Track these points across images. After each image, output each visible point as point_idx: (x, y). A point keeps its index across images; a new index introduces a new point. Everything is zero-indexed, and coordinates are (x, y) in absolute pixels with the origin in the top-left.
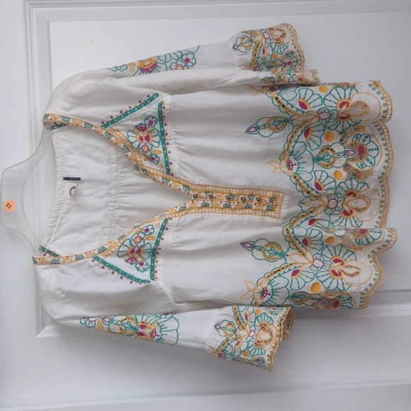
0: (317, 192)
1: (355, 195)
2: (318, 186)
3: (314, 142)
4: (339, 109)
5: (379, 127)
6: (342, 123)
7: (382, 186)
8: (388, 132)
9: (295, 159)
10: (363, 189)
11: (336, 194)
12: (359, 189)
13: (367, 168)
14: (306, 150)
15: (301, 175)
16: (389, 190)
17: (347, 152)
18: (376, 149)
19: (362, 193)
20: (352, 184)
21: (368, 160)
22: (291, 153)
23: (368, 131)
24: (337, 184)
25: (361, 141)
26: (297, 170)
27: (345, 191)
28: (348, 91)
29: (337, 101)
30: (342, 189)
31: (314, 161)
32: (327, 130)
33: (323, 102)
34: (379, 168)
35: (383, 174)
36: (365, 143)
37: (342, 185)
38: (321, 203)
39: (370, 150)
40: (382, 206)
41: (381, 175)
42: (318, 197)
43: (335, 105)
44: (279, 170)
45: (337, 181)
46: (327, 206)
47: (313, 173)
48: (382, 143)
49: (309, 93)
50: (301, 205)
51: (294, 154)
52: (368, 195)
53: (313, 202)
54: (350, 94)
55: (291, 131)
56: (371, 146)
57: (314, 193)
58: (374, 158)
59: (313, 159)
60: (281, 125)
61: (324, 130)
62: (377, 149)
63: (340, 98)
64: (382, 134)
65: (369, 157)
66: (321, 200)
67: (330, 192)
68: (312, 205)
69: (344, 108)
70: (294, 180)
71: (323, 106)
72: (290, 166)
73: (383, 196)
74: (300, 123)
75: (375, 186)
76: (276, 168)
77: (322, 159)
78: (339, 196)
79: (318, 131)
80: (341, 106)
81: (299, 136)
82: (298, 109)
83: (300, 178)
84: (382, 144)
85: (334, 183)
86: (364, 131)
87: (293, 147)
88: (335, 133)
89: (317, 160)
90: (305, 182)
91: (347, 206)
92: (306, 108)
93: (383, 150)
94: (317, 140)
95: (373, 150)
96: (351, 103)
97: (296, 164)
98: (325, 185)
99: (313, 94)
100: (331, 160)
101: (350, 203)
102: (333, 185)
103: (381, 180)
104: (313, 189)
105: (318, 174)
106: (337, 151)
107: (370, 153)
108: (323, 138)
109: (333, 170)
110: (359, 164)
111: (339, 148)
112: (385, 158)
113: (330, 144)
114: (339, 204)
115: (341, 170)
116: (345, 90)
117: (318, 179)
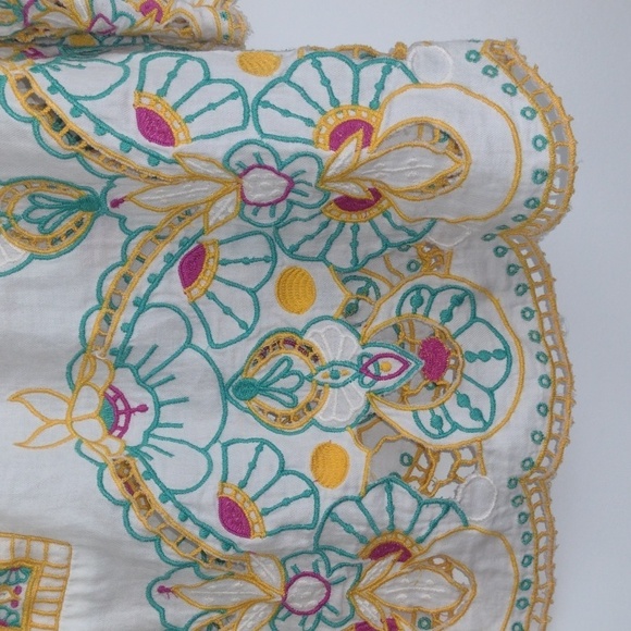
0: (228, 545)
1: (406, 556)
2: (233, 516)
3: (227, 311)
4: (325, 153)
5: (511, 257)
6: (348, 231)
7: (525, 518)
8: (548, 282)
9: (142, 382)
10: (443, 528)
11: (319, 549)
12: (422, 528)
13: (458, 438)
14: (189, 344)
15: (158, 463)
16: (552, 533)
17: (374, 359)
18: (499, 355)
19: (438, 548)
20: (391, 509)
21: (464, 401)
22: (121, 356)
23: (463, 271)
24: (324, 506)
25: (435, 316)
26: (148, 434)
27: (362, 539)
28: (371, 73)
29: (316, 116)
30: (348, 528)
31: (225, 397)
32: (284, 261)
33: (250, 114)
34: (510, 439)
35: (529, 464)
36: (452, 326)
37: (348, 511)
38: (253, 591)
39: (471, 357)
40: (522, 604)
41: (518, 472)
42: (233, 566)
43: (308, 133)
44: (63, 431)
45: (323, 491)
46: (284, 604)
47: (216, 452)
48: (524, 328)
49: (191, 72)
50: (159, 598)
51: (133, 360)
52: (465, 558)
53: (212, 586)
54: (380, 87)
55: (116, 256)
56: (475, 340)
57: (213, 546)
58: (491, 392)
59: (224, 388)
60: (69, 223)
61: (272, 259)
62: (504, 353)
63: (335, 102)
64: (522, 290)
65: (468, 389)
66: (253, 579)
67: (290, 541)
68: (208, 601)
69: (350, 148)
70: (114, 486)
71: (251, 133)
72: (116, 412)
73: (527, 561)
74: (156, 219)
75: (494, 519)
76: (50, 423)
77: (264, 388)
78: (334, 558)
79: (246, 262)
80: (337, 138)
81: (155, 280)
82: (127, 144)
83: (151, 474)
84: (524, 335)
85: (310, 502)
86: (447, 276)
87: (129, 329)
88: (319, 272)
89: (238, 390)
90: (168, 495)
91: (373, 600)
92: (166, 137)
93: (530, 360)
94: (242, 304)
95: (485, 356)
96: (384, 125)
97: (143, 409)
98: (266, 512)
99: (208, 80)
100: (304, 395)
101: (384, 592)
102: (303, 510)
103: (519, 490)
104: (206, 531)
105: (241, 456)
106: (327, 356)
107: (471, 369)
108: (268, 293)
109: (311, 439)
110: (426, 417)
111: (338, 344)
112: (535, 393)
113: (298, 321)
114: (337, 594)
115: (345, 440)
116: (357, 70)
117: (235, 478)
